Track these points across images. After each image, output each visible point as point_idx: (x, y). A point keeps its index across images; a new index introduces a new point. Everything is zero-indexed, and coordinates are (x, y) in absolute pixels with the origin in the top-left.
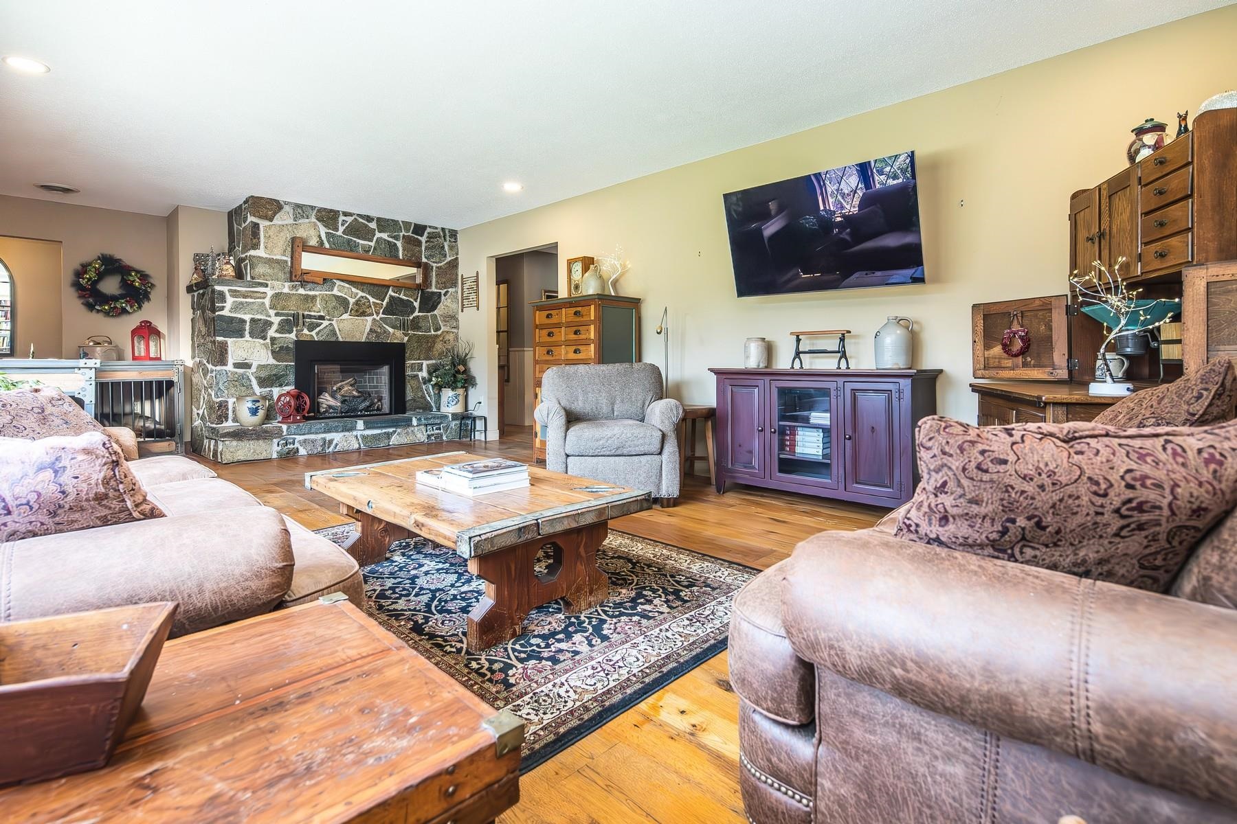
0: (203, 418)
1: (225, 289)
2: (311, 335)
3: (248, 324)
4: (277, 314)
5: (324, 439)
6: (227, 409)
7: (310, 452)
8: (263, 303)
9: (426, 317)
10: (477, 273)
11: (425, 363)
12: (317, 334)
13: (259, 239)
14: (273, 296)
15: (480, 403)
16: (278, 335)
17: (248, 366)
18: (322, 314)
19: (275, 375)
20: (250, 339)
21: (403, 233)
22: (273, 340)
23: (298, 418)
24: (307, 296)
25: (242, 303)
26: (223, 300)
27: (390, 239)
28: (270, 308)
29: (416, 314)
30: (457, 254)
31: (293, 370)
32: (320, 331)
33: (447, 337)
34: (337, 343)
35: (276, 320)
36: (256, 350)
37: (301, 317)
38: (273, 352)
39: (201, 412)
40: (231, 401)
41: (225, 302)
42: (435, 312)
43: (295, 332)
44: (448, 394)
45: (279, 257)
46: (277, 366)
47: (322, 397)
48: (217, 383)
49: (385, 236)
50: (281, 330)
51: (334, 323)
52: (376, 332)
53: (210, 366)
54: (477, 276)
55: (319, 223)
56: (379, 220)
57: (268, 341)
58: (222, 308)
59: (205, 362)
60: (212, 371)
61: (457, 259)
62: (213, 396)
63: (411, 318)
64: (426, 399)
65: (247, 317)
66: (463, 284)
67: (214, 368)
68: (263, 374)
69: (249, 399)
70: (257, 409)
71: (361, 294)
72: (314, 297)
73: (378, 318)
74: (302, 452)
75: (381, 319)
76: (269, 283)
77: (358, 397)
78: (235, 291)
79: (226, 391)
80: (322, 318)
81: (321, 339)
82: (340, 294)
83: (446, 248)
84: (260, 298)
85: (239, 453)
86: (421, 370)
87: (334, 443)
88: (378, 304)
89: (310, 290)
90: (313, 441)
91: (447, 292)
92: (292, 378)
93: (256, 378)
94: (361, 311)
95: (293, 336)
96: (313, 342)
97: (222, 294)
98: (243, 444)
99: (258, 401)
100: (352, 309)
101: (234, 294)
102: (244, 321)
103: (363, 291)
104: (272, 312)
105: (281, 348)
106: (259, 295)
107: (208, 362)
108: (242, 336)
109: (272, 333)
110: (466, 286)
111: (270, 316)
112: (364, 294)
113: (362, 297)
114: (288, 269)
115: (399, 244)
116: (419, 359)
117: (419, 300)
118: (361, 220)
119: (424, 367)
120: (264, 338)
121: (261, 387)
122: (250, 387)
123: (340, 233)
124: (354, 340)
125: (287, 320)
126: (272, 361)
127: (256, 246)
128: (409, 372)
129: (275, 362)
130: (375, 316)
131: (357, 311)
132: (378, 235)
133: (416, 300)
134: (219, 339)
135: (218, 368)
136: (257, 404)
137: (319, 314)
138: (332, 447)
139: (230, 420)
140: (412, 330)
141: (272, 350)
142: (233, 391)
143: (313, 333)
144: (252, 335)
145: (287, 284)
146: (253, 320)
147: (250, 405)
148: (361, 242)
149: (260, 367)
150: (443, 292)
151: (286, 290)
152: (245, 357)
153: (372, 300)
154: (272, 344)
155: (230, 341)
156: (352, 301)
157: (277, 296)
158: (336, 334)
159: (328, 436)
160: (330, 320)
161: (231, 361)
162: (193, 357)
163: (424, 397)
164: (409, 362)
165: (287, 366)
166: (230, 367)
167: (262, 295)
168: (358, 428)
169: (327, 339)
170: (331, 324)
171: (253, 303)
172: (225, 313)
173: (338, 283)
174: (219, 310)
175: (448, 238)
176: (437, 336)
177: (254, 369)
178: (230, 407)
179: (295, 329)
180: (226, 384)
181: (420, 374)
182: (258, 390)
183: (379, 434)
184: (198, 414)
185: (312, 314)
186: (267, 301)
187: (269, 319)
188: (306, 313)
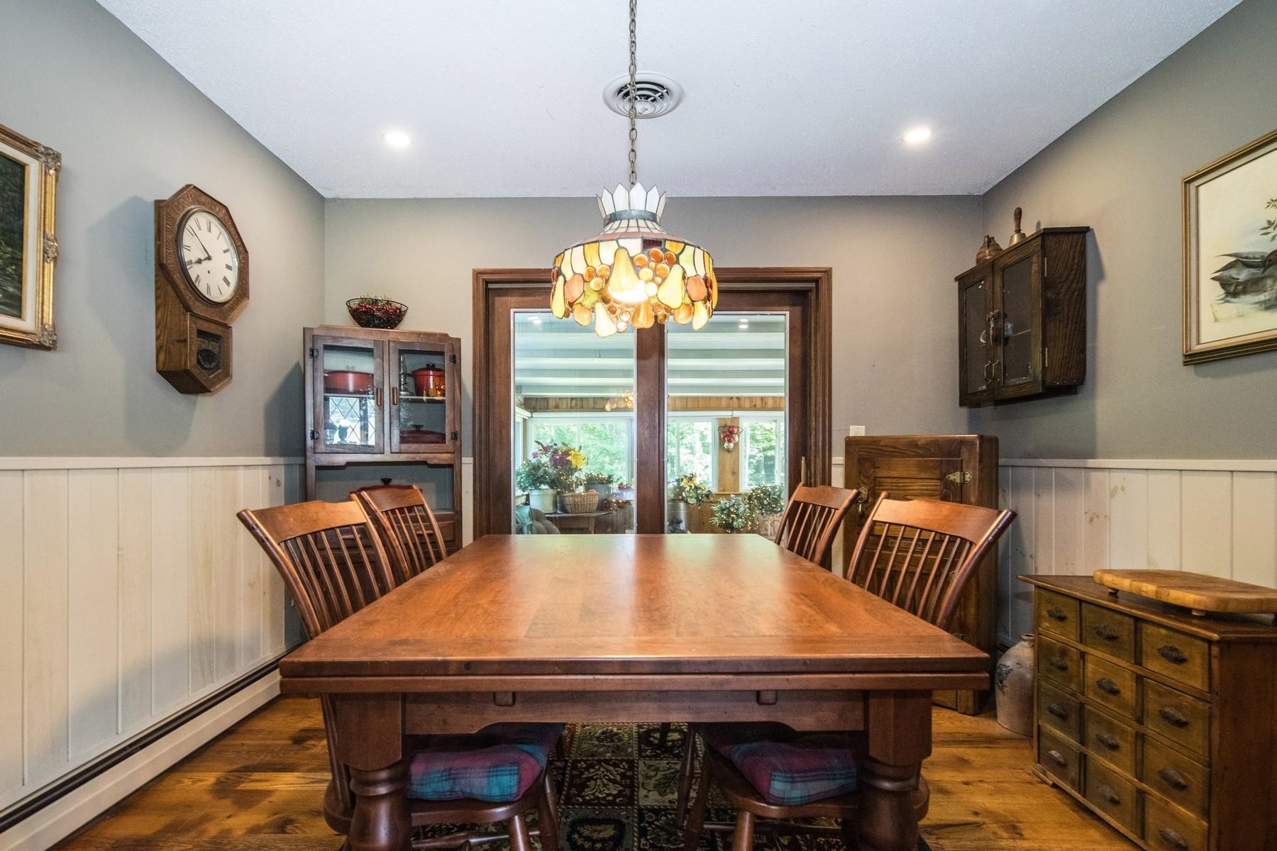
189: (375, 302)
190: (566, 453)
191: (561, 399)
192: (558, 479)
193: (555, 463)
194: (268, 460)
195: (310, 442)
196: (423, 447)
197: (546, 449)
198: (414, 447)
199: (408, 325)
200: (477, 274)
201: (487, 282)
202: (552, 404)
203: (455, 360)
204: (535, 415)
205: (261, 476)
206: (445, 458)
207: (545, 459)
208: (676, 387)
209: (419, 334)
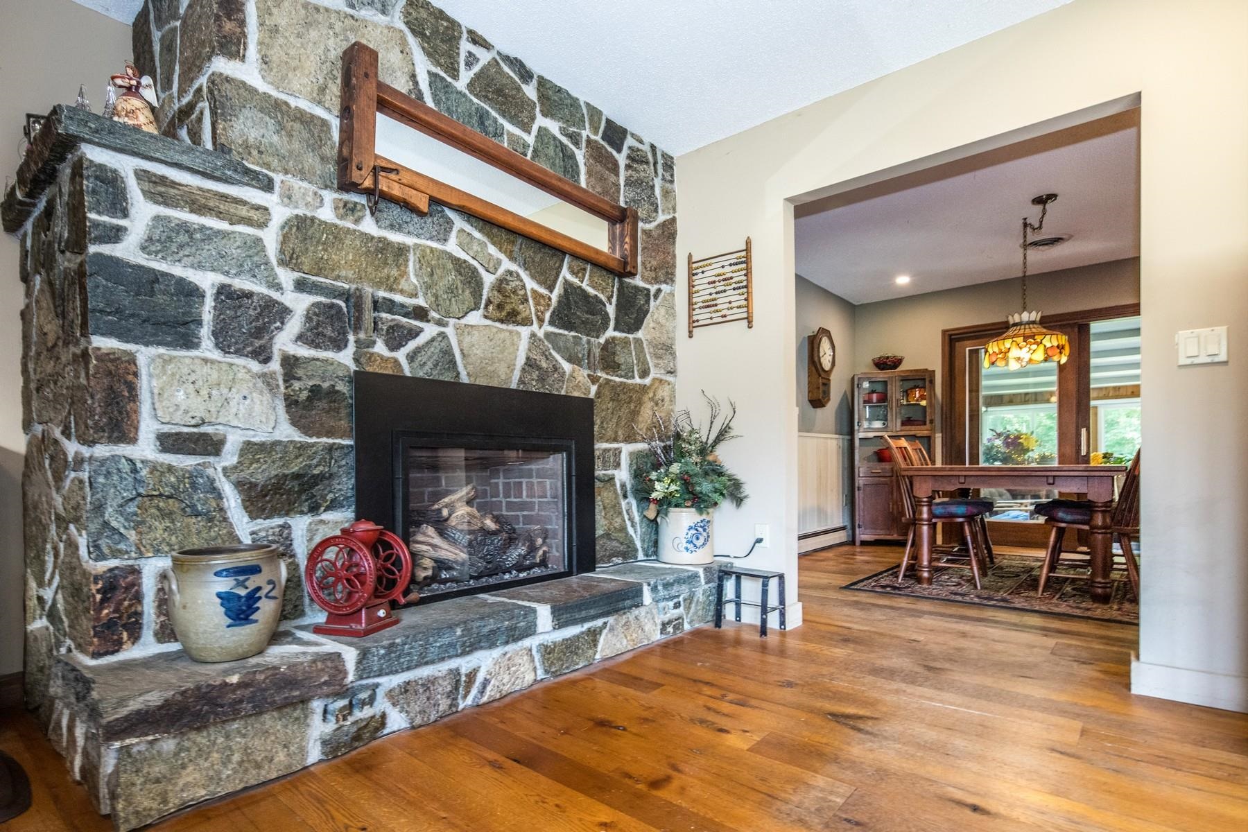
0: (53, 616)
1: (125, 165)
2: (396, 361)
3: (209, 303)
4: (300, 286)
5: (456, 673)
6: (138, 598)
7: (418, 721)
8: (258, 241)
9: (626, 342)
10: (748, 243)
11: (626, 449)
12: (411, 358)
13: (242, 23)
14: (287, 224)
15: (759, 541)
16: (304, 352)
17: (211, 446)
18: (421, 301)
19: (296, 476)
20: (216, 355)
21: (586, 133)
22: (290, 362)
23: (382, 613)
24: (384, 245)
25: (184, 227)
26: (119, 205)
27: (565, 140)
28: (282, 263)
29: (610, 333)
30: (674, 210)
31: (351, 460)
32: (417, 351)
33: (660, 394)
34: (457, 386)
35: (300, 303)
36: (235, 396)
37: (368, 304)
38: (291, 403)
39: (48, 594)
40: (152, 568)
41: (125, 214)
42: (640, 334)
43: (351, 348)
44: (682, 520)
45: (304, 104)
46: (303, 447)
47: (420, 538)
48: (99, 508)
49: (554, 127)
50: (311, 336)
51: (449, 331)
52: (539, 368)
53: (72, 448)
54: (748, 249)
55: (412, 41)
56: (543, 83)
57: (275, 366)
58: (115, 235)
59: (57, 433)
60: (79, 462)
61: (674, 220)
62: (83, 552)
63: (602, 340)
64: (627, 533)
65: (207, 281)
66: (691, 275)
67: (86, 451)
68: (262, 473)
69: (221, 562)
70: (253, 598)
71: (507, 265)
72: (401, 251)
73: (541, 334)
74: (397, 721)
75: (548, 335)
76: (278, 178)
77: (495, 533)
78: (163, 180)
79: (132, 535)
80: (420, 314)
81: (421, 374)
82: (462, 255)
83: (658, 192)
84: (249, 222)
85: (190, 775)
86: (617, 465)
87: (480, 677)
88: (542, 296)
89: (392, 227)
90: (428, 684)
91: (659, 291)
92: (345, 484)
93: (238, 485)
94: (508, 308)
95: (346, 358)
96: (398, 380)
97: (111, 181)
98: (201, 739)
99: (255, 570)
100: (489, 302)
101: (158, 190)
102: (191, 292)
103: (512, 258)
104: (286, 277)
105: (315, 391)
106: (243, 211)
107: (66, 433)
108: (188, 341)
109: (285, 341)
110: (701, 282)
111: (278, 287)
112: (514, 267)
113: (510, 273)
114: (331, 151)
115: (580, 155)
116: (615, 440)
117: (614, 300)
118: (506, 69)
119: (624, 460)
120: (263, 355)
121: (253, 517)
122: (218, 516)
123: (461, 84)
124: (494, 383)
125: (332, 306)
126: (287, 432)
127: (233, 46)
128: (599, 472)
129: (297, 436)
130: (535, 327)
131: (500, 307)
132: (541, 121)
133: (610, 298)
134: (104, 343)
135: (102, 451)
136: (253, 581)
137: (414, 301)
138: (474, 691)
139: (148, 634)
140: (603, 369)
141: (287, 398)
142: (159, 528)
143: (401, 355)
144: (223, 339)
145: (329, 196)
146: (224, 292)
147: (224, 585)
148: (508, 127)
149: (251, 450)
150: (653, 289)
151: (326, 214)
152: (200, 413)
153: (530, 284)
154: (289, 377)
155: (145, 355)
156: (488, 280)
157: (301, 227)
158: (453, 363)
159: (464, 664)
160: (440, 323)
161: (148, 428)
162: (27, 425)
163: (623, 529)
164: (600, 446)
165: (331, 449)
166: (145, 449)
167: (255, 215)
168: (540, 629)
169: (435, 376)
170: (443, 336)
171: (225, 235)
172: (128, 250)
173: (459, 222)
174: (101, 240)
175: (660, 171)
176: (644, 389)
177: (229, 457)
178: (149, 586)
179: (351, 338)
180: (132, 508)
181: (616, 472)
182: (244, 526)
183: (577, 637)
184: (40, 600)
185: (398, 298)
186: (271, 238)
187: (275, 295)
188: (382, 294)
189: (888, 358)
190: (1018, 437)
191: (1014, 395)
192: (1010, 457)
193: (1007, 444)
194: (837, 436)
195: (856, 427)
196: (913, 428)
197: (999, 435)
198: (908, 428)
199: (904, 367)
200: (944, 332)
201: (951, 335)
202: (1006, 399)
203: (932, 382)
204: (989, 409)
205: (834, 443)
206: (926, 433)
207: (998, 442)
208: (1099, 380)
209: (911, 371)
